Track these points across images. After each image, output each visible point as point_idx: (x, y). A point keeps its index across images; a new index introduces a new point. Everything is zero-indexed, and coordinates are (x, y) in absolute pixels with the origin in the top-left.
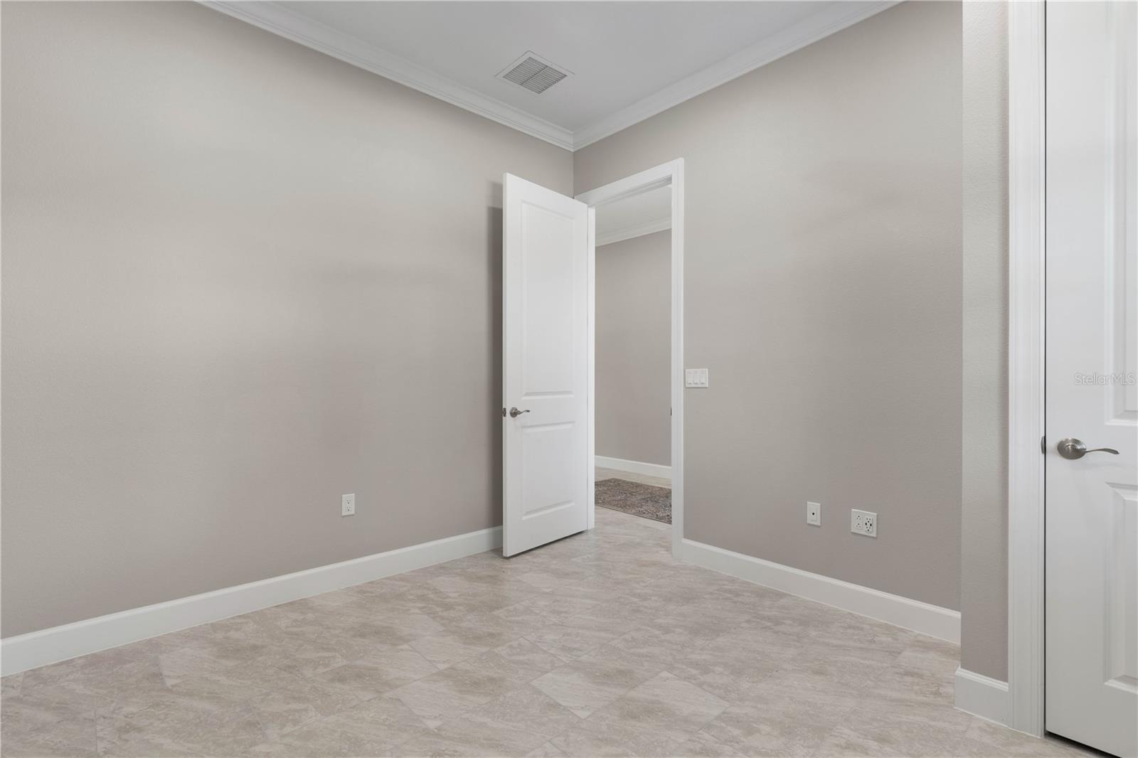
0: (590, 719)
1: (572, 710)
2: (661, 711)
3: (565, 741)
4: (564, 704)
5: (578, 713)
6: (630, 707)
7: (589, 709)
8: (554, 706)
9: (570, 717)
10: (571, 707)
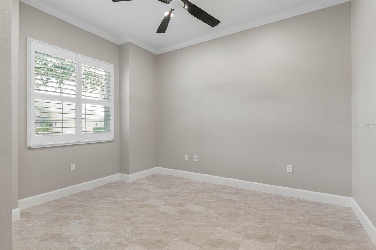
0: (173, 238)
1: (179, 240)
2: (148, 245)
3: (179, 231)
4: (183, 242)
5: (177, 239)
6: (159, 245)
7: (174, 241)
8: (186, 240)
9: (179, 238)
10: (181, 241)
